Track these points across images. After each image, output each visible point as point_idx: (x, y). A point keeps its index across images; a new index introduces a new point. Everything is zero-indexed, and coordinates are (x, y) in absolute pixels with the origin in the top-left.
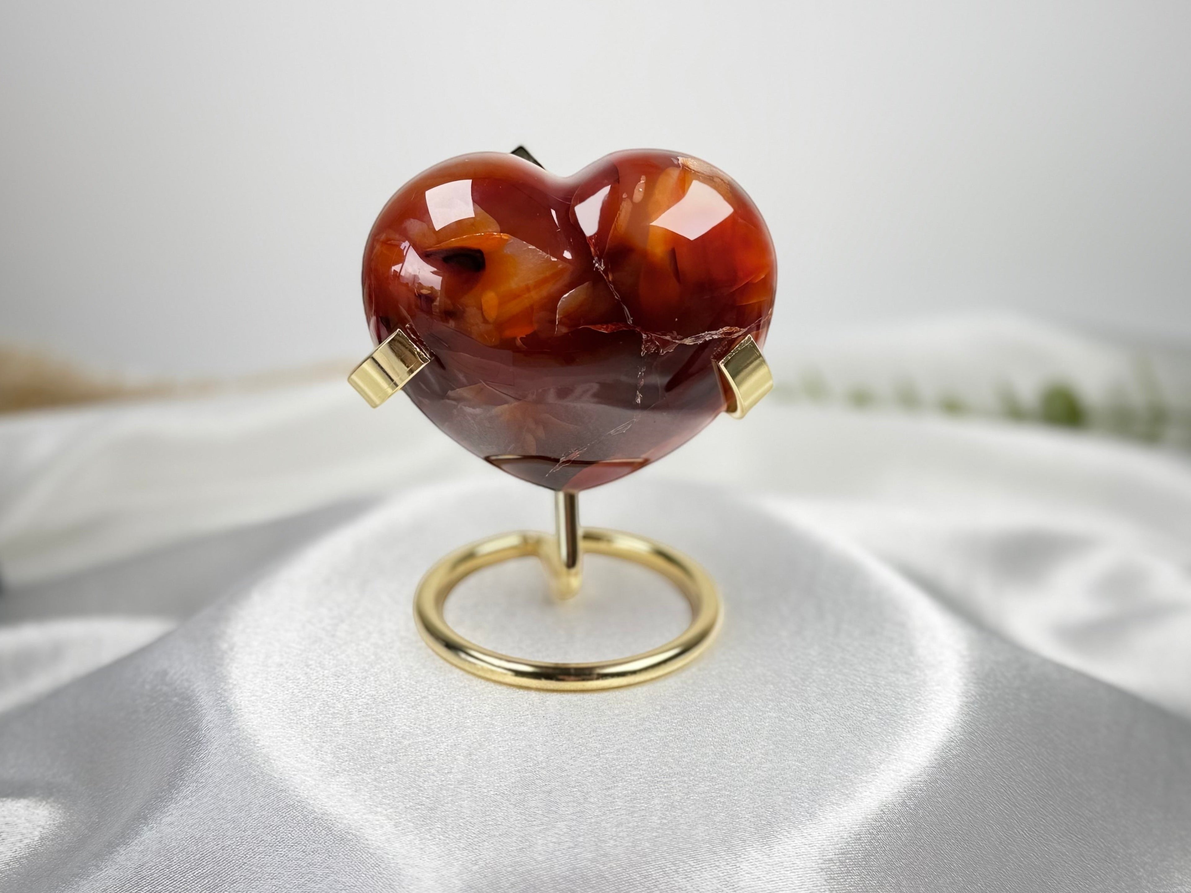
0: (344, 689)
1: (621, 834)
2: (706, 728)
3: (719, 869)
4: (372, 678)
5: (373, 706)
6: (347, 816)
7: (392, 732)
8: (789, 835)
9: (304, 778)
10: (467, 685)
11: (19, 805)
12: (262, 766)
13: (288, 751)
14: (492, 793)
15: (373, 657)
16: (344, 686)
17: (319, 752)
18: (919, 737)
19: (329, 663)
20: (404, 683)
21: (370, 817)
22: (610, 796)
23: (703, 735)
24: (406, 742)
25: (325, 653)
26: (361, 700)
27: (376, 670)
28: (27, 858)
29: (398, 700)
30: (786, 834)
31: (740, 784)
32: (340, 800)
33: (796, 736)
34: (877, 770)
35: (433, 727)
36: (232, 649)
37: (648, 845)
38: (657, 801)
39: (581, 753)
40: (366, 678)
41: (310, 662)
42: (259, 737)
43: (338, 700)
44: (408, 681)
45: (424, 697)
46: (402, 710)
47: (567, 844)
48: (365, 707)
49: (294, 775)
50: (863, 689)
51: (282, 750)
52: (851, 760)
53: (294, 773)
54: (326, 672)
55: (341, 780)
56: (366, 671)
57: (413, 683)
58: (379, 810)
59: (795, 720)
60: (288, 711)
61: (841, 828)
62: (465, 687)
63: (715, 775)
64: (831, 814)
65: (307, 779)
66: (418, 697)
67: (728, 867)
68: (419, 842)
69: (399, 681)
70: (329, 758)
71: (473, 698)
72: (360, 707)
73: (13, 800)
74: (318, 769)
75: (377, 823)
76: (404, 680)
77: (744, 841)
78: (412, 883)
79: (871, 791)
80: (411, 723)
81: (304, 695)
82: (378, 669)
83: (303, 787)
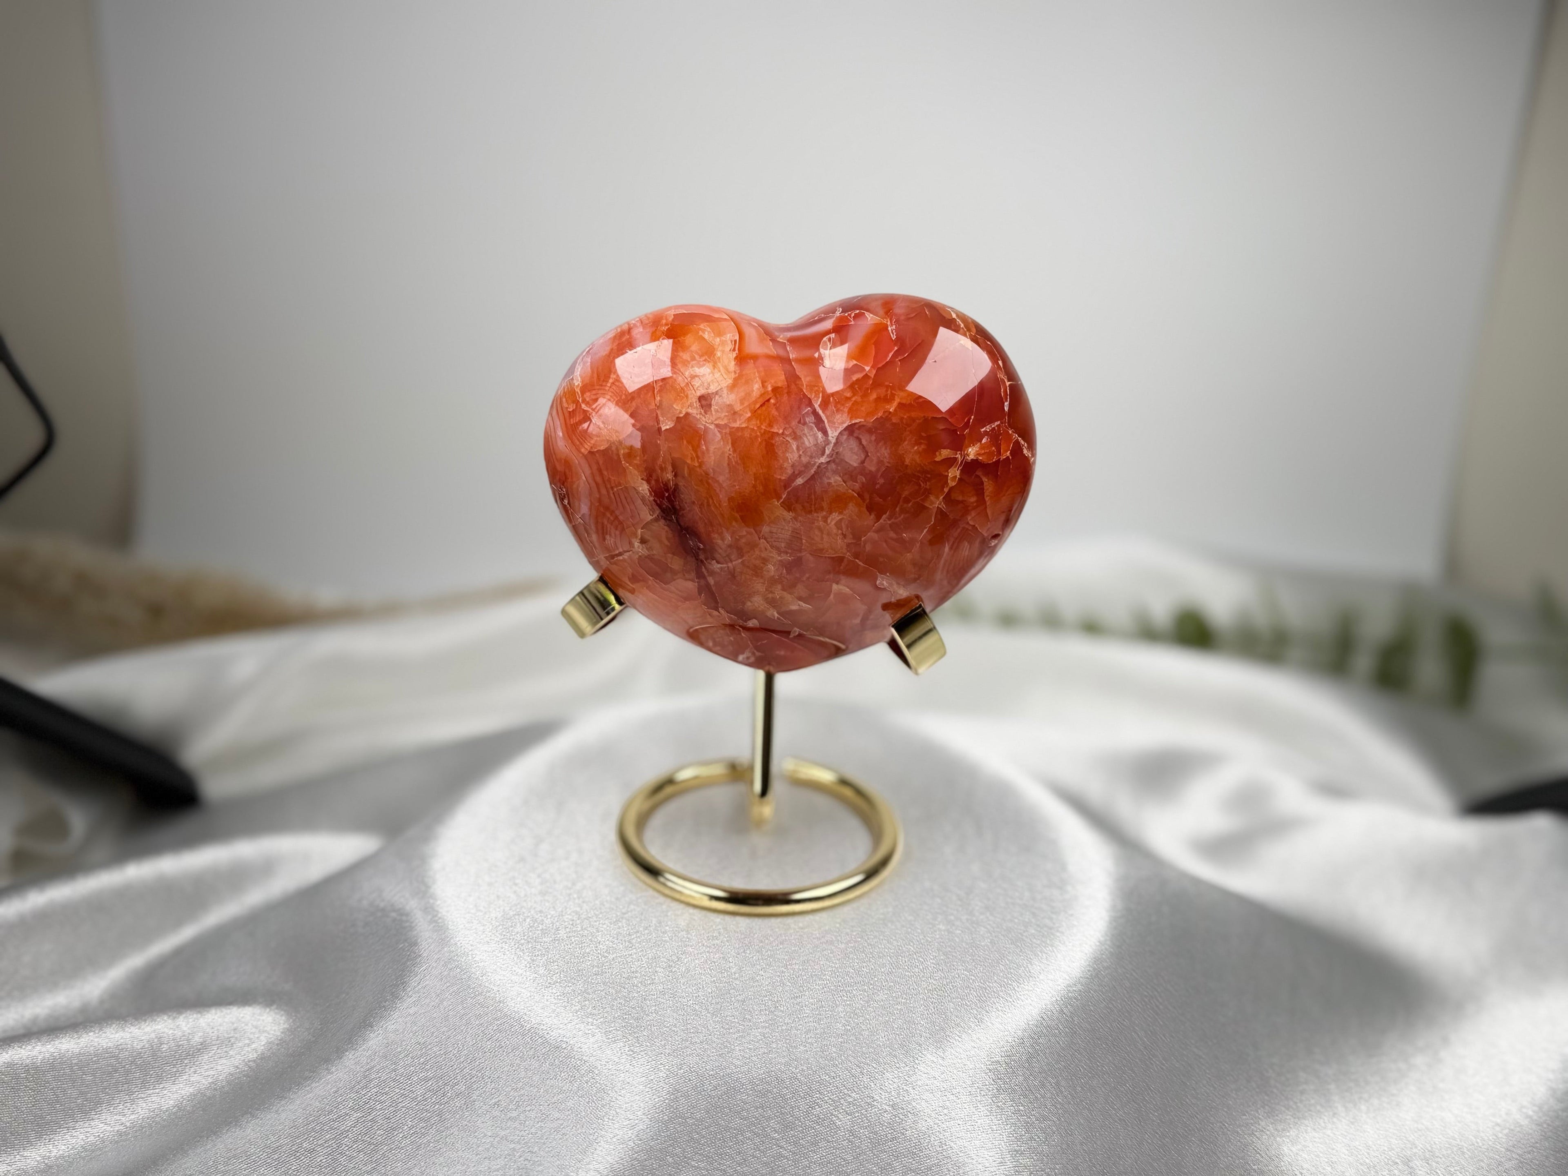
0: (551, 906)
1: (809, 1041)
2: (882, 940)
3: (899, 1070)
4: (576, 896)
5: (578, 922)
6: (561, 1026)
7: (597, 947)
8: (960, 1039)
9: (520, 990)
11: (245, 1012)
12: (481, 978)
13: (503, 965)
14: (691, 1002)
15: (574, 875)
16: (550, 903)
17: (532, 965)
19: (535, 881)
20: (605, 900)
21: (582, 1026)
22: (797, 1004)
23: (880, 946)
24: (611, 957)
25: (530, 871)
26: (567, 916)
27: (578, 888)
28: (254, 1061)
29: (601, 916)
30: (957, 1038)
31: (915, 992)
32: (554, 1011)
33: (964, 947)
34: (1038, 979)
35: (634, 941)
37: (834, 1050)
38: (840, 1009)
39: (770, 965)
40: (569, 895)
41: (517, 881)
42: (476, 952)
43: (546, 917)
44: (609, 898)
45: (625, 914)
46: (605, 926)
47: (762, 1050)
48: (571, 923)
49: (511, 987)
51: (498, 964)
52: (1014, 969)
53: (510, 985)
54: (533, 890)
55: (554, 991)
56: (570, 889)
57: (614, 900)
58: (590, 1020)
59: (962, 932)
60: (501, 927)
61: (1006, 1033)
63: (892, 984)
64: (997, 1020)
65: (523, 990)
66: (618, 914)
67: (907, 1068)
68: (628, 1049)
69: (600, 898)
70: (542, 971)
72: (566, 923)
73: (239, 1008)
74: (532, 981)
75: (590, 1032)
76: (605, 897)
77: (920, 1045)
78: (623, 1088)
79: (1032, 998)
80: (614, 938)
81: (515, 913)
83: (519, 999)
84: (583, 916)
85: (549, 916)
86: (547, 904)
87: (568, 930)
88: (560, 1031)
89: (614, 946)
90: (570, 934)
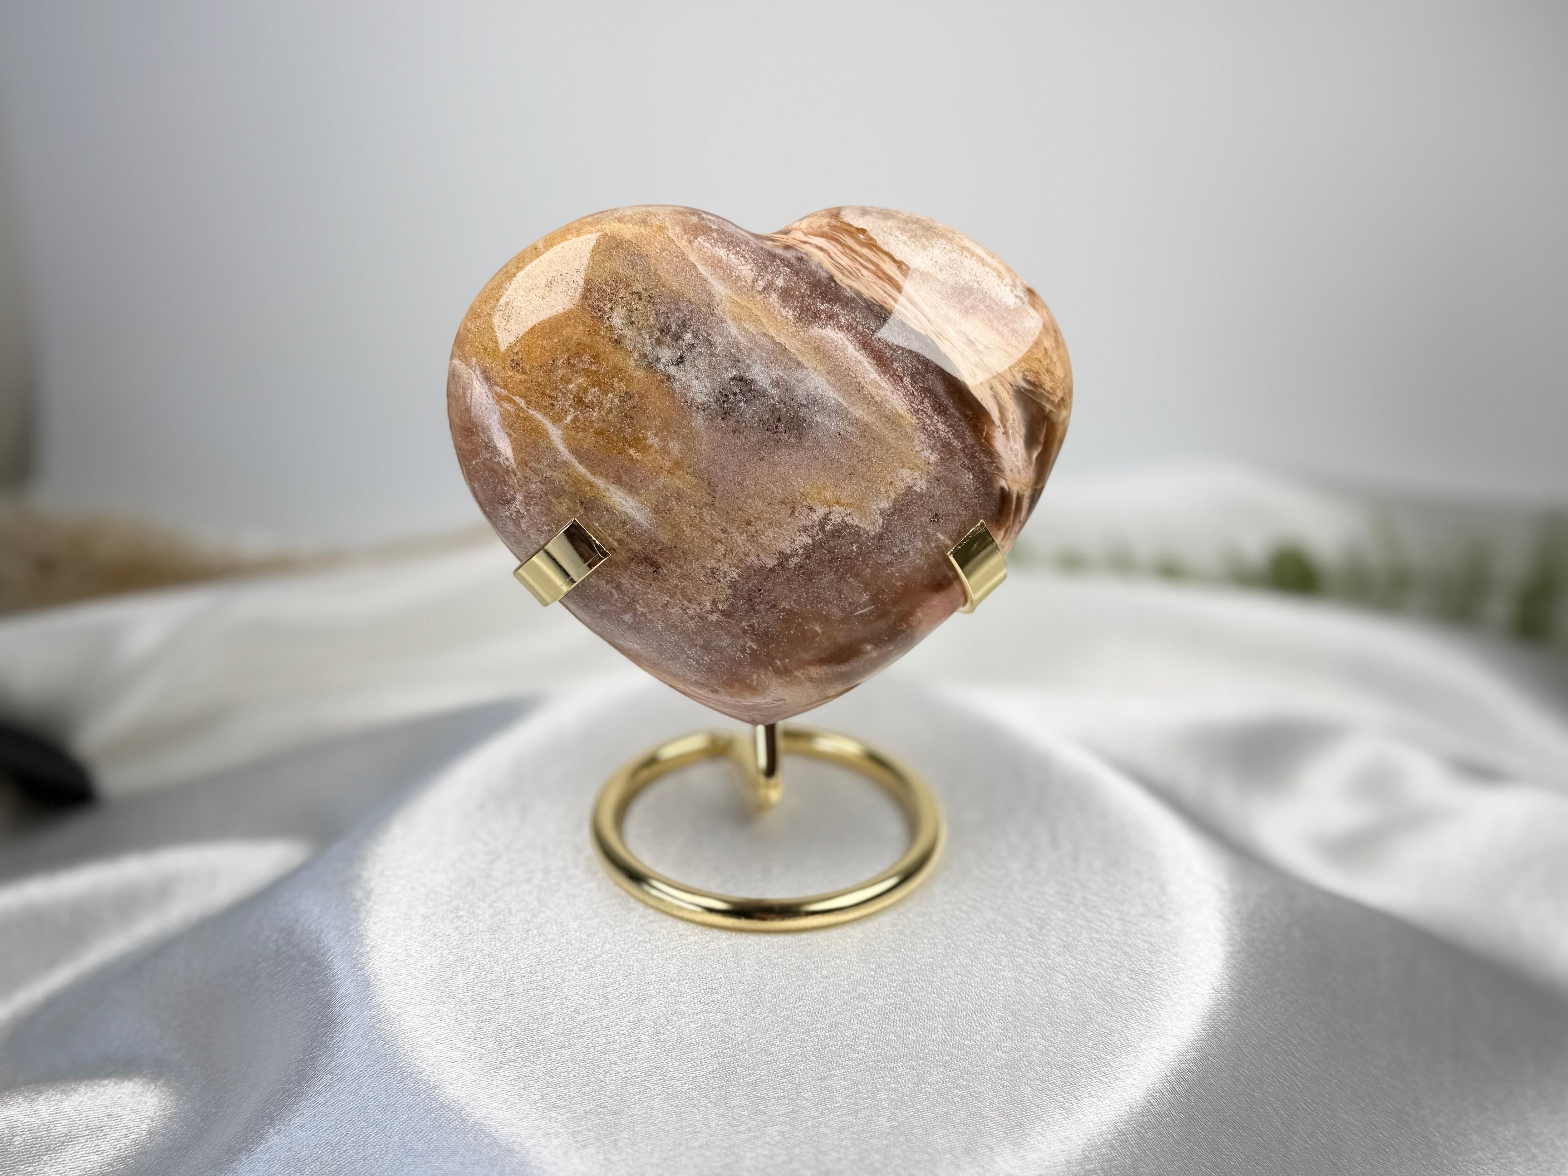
0: (503, 946)
1: (844, 1143)
4: (535, 932)
6: (515, 1122)
7: (562, 1004)
9: (460, 1071)
10: (647, 939)
12: (410, 1054)
15: (536, 903)
16: (502, 943)
18: (1182, 1002)
19: (485, 912)
20: (573, 937)
21: (542, 1123)
24: (580, 1019)
25: (479, 899)
26: (524, 961)
27: (539, 921)
29: (567, 960)
30: (1039, 1137)
32: (506, 1100)
35: (610, 996)
36: (368, 898)
40: (528, 931)
41: (461, 913)
42: (404, 1017)
43: (496, 962)
44: (578, 934)
45: (598, 956)
46: (573, 974)
49: (448, 1067)
50: (1110, 939)
52: (1105, 1036)
53: (448, 1064)
54: (481, 924)
55: (506, 1073)
56: (528, 922)
57: (584, 937)
58: (554, 1115)
60: (438, 980)
62: (645, 942)
64: (1088, 1108)
66: (590, 956)
68: (603, 1157)
69: (567, 934)
70: (490, 1044)
71: (655, 957)
74: (477, 1059)
75: (552, 1131)
76: (573, 932)
77: (991, 1148)
79: (1134, 1076)
81: (456, 957)
82: (542, 919)
83: (460, 1083)
84: (544, 960)
85: (501, 962)
86: (498, 944)
87: (525, 980)
88: (513, 1129)
89: (585, 1002)
90: (528, 986)
